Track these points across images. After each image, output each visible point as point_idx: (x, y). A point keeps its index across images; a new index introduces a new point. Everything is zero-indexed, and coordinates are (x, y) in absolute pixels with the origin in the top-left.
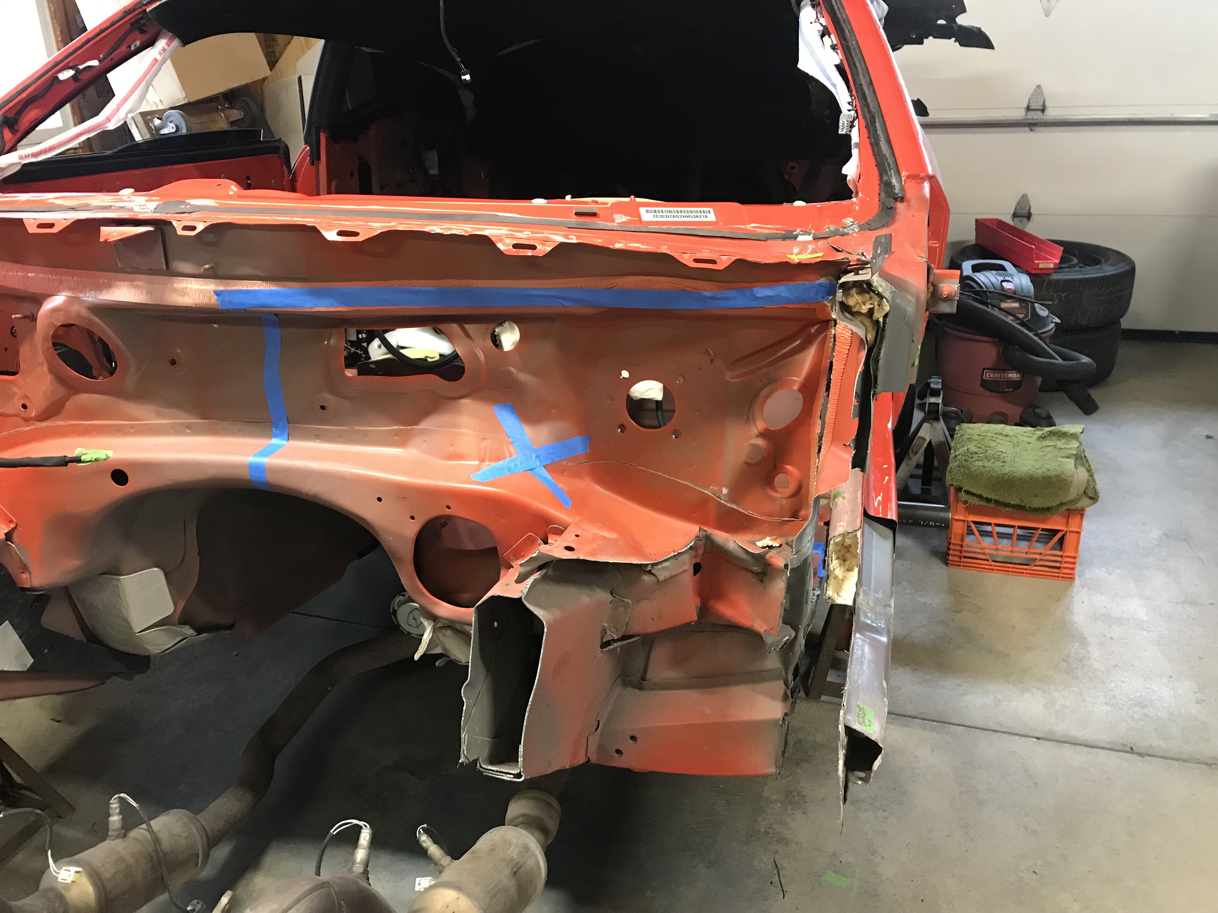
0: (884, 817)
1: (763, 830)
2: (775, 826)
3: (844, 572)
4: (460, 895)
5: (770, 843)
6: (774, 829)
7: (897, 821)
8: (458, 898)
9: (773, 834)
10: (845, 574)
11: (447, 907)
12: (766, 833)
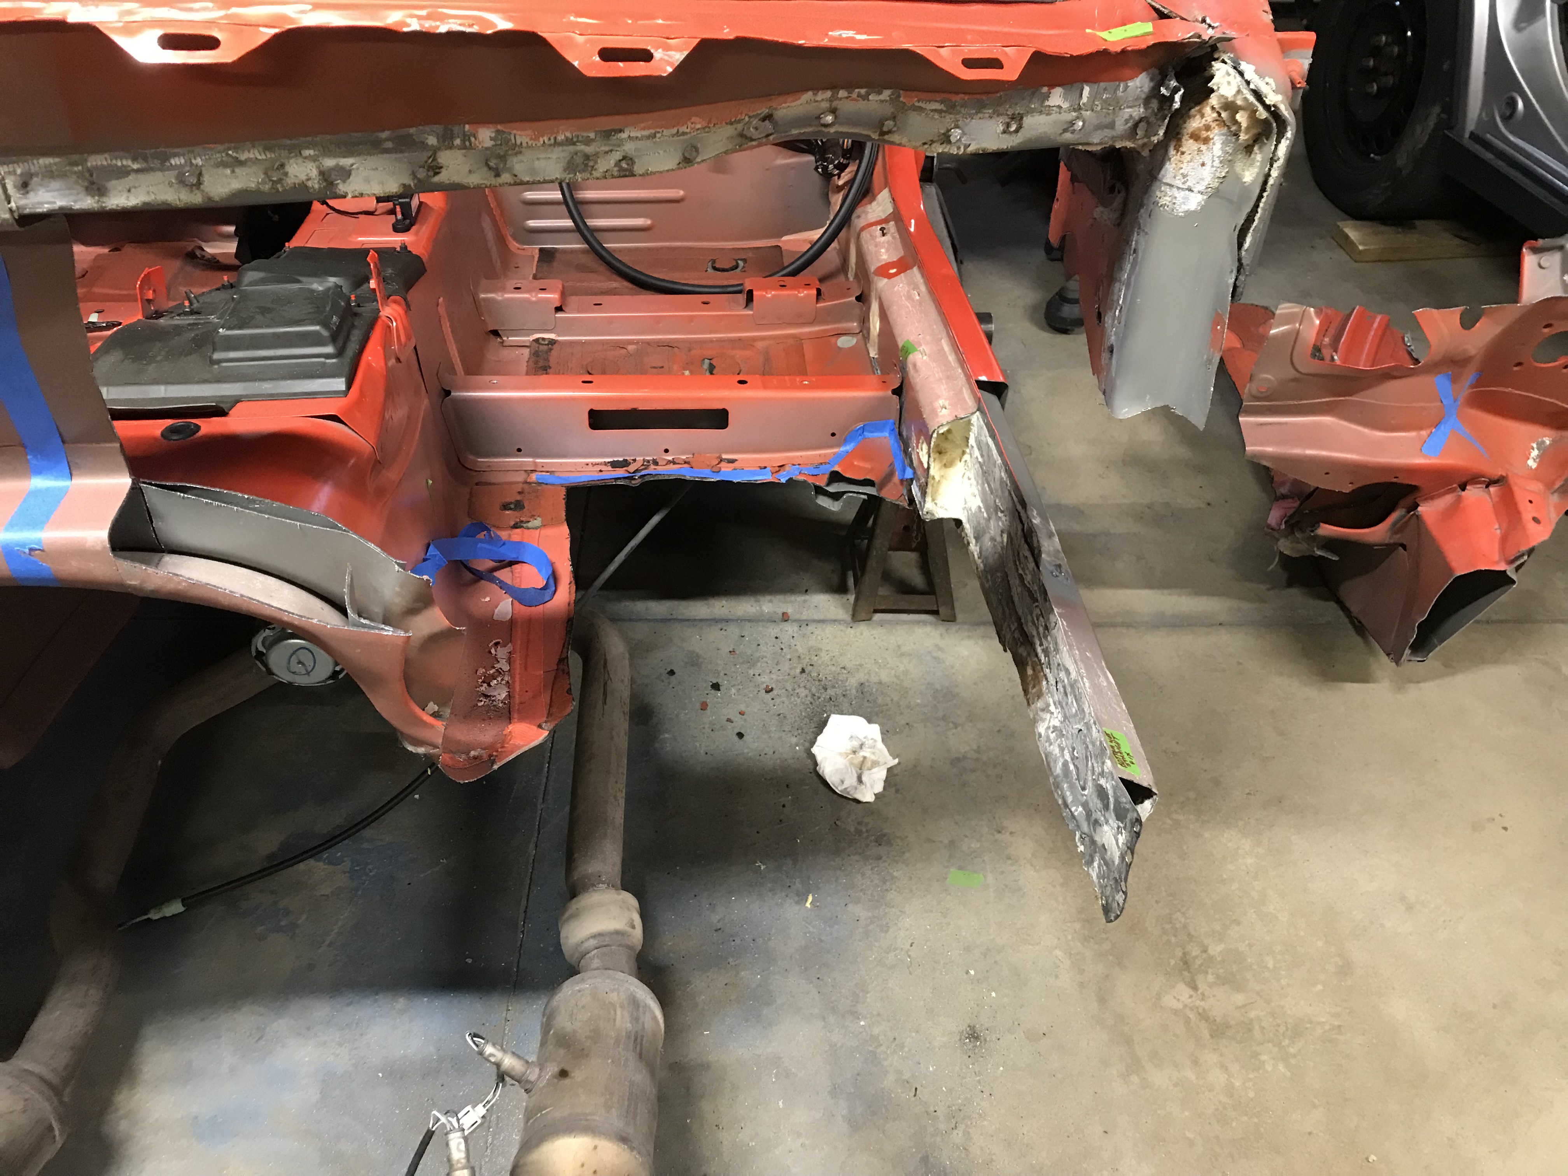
0: (997, 776)
1: (852, 829)
2: (866, 820)
3: (940, 469)
4: (597, 1142)
5: (867, 846)
6: (867, 824)
7: (1015, 777)
8: (595, 1147)
9: (867, 831)
10: (943, 472)
11: (583, 1165)
12: (859, 832)
